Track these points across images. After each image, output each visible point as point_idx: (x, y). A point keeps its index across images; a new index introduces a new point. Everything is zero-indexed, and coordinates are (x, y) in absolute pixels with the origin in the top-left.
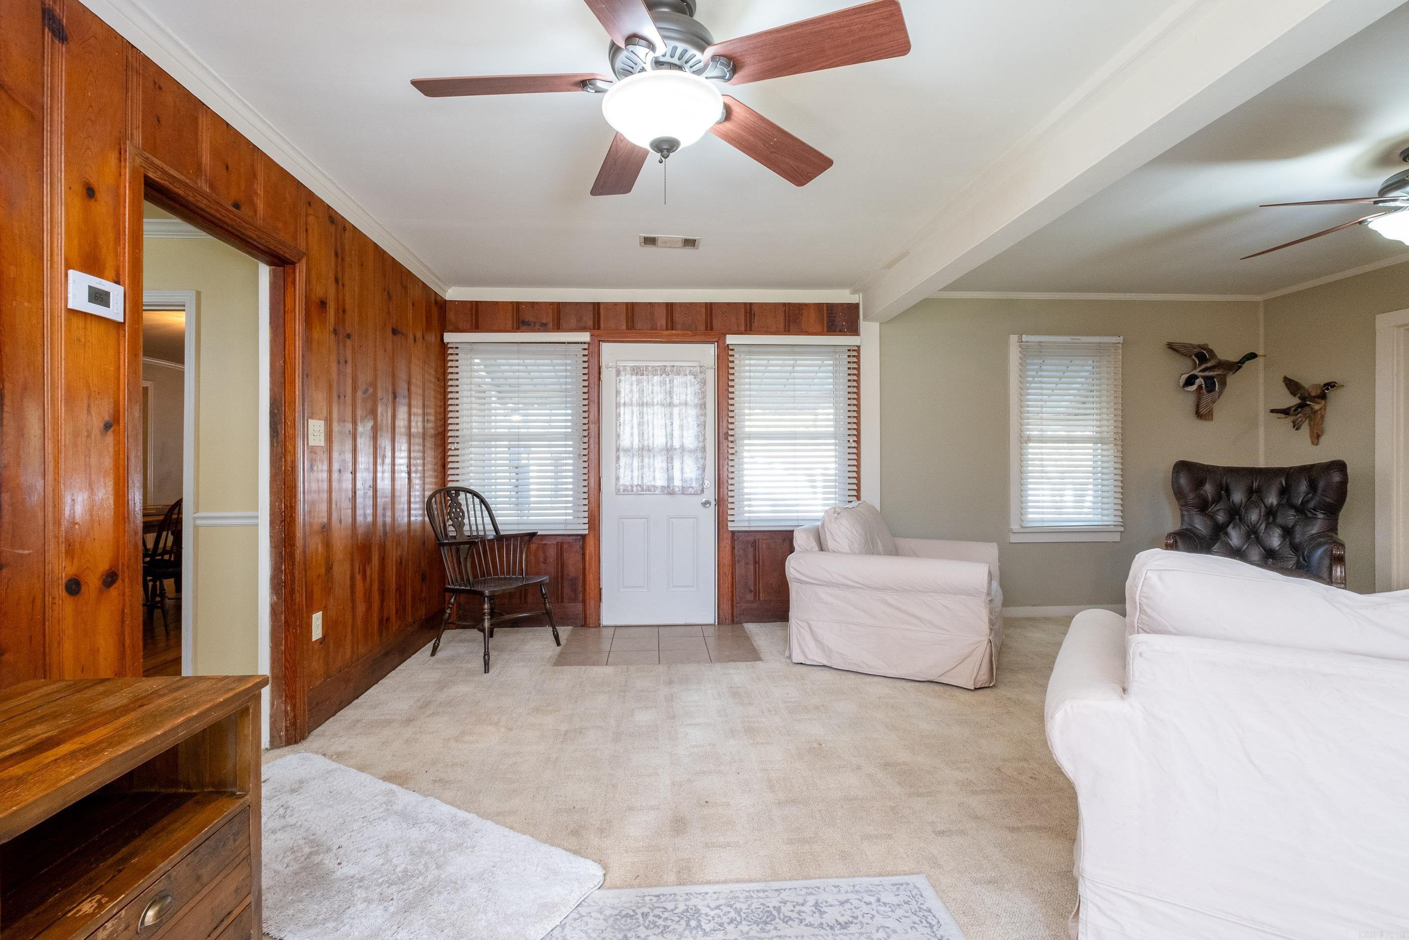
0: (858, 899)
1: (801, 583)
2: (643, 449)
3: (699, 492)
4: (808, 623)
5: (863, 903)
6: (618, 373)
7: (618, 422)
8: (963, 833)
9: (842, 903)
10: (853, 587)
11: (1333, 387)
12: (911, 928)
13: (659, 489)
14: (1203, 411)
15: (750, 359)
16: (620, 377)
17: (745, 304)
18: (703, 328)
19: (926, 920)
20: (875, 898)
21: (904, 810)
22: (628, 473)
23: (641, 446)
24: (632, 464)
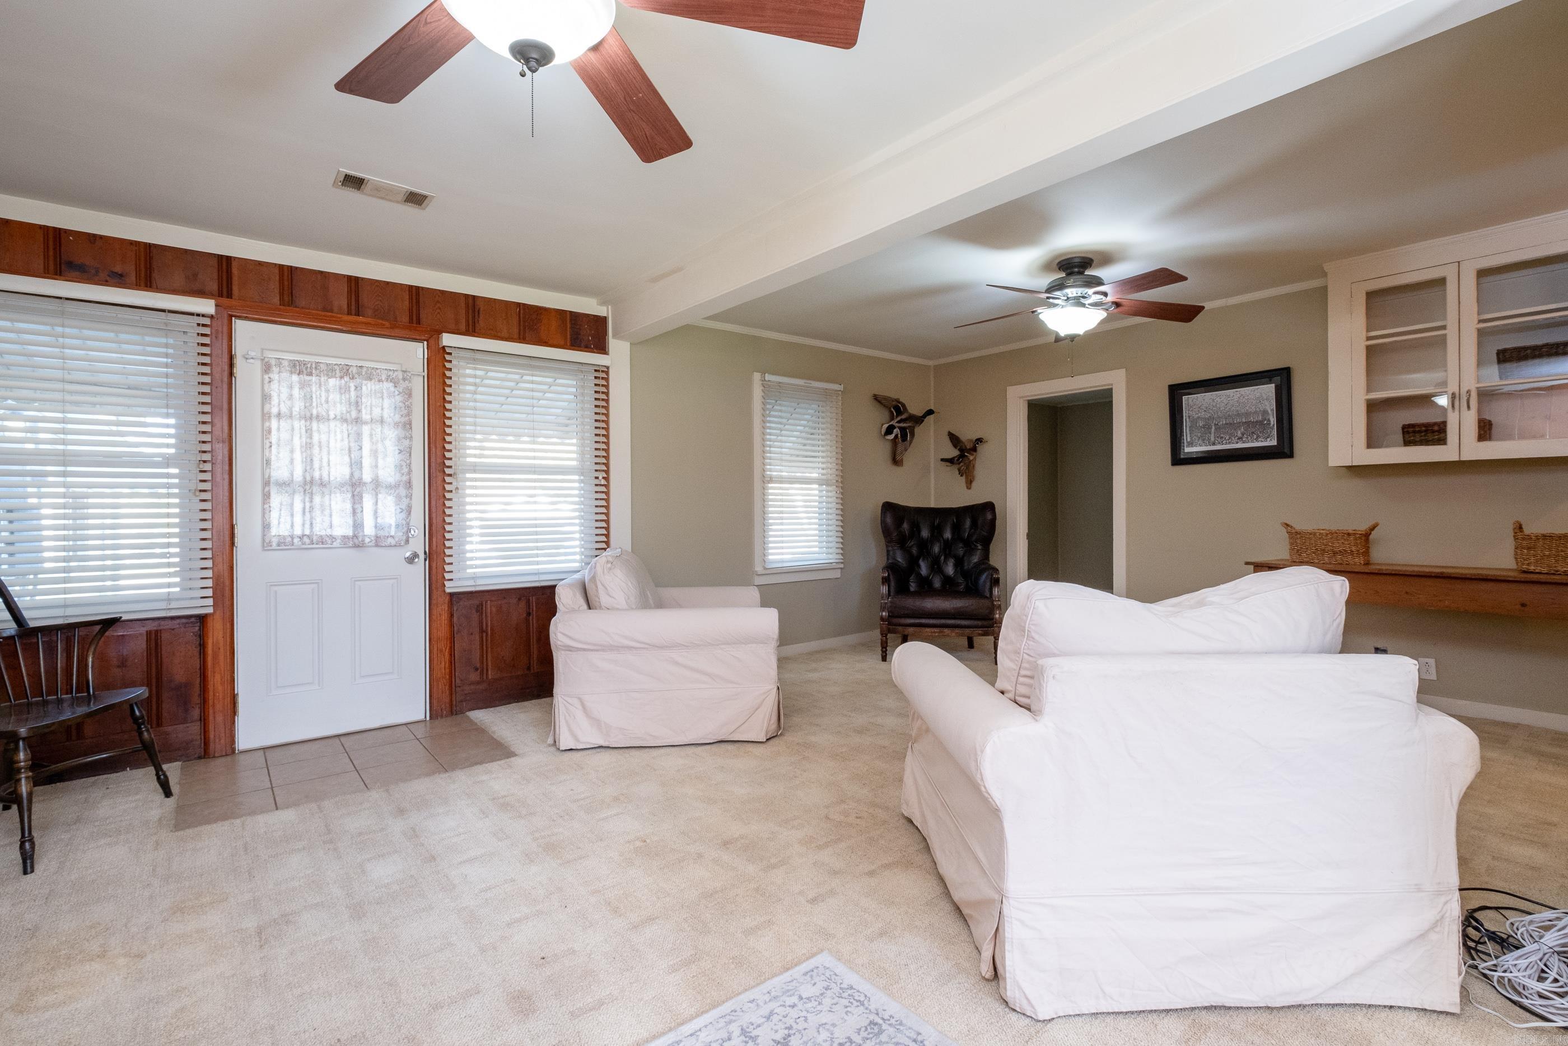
0: (781, 1006)
1: (570, 651)
2: (312, 482)
3: (402, 544)
4: (580, 699)
5: (788, 1008)
6: (267, 368)
7: (267, 442)
8: (832, 893)
9: (768, 1018)
10: (636, 648)
11: (981, 442)
12: (847, 1014)
13: (339, 541)
14: (898, 458)
15: (475, 369)
16: (272, 376)
17: (466, 296)
18: (405, 319)
19: (854, 999)
20: (797, 997)
21: (769, 888)
22: (286, 518)
23: (308, 478)
24: (292, 505)
